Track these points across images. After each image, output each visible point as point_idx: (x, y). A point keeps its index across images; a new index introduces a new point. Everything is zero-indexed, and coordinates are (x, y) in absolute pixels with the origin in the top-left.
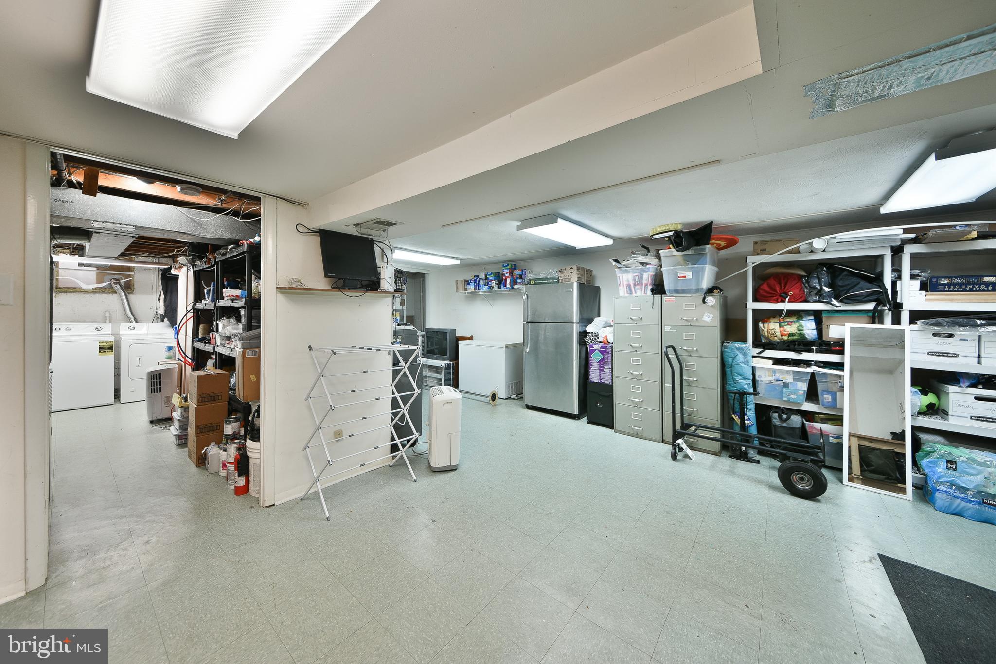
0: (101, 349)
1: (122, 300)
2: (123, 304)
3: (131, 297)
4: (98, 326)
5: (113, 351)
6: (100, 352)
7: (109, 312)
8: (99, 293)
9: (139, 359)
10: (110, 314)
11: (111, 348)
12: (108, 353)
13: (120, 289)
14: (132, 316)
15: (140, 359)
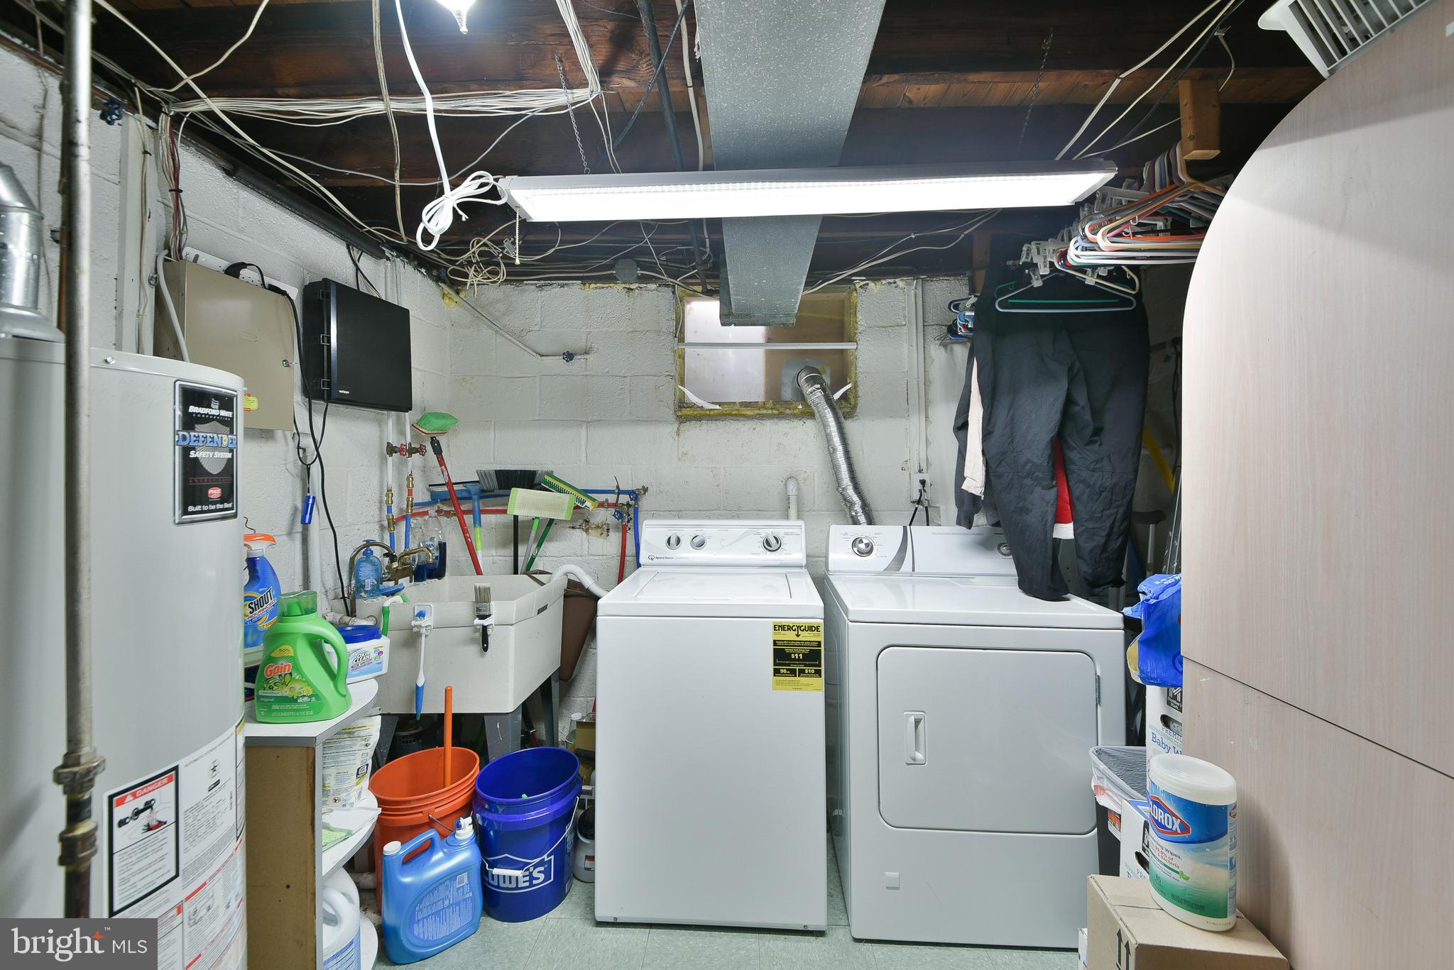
0: (782, 657)
1: (828, 438)
2: (831, 452)
3: (849, 425)
4: (769, 533)
5: (818, 673)
6: (776, 672)
7: (797, 480)
8: (771, 417)
9: (917, 722)
10: (799, 489)
11: (812, 657)
12: (803, 680)
13: (823, 401)
14: (855, 498)
15: (921, 726)
